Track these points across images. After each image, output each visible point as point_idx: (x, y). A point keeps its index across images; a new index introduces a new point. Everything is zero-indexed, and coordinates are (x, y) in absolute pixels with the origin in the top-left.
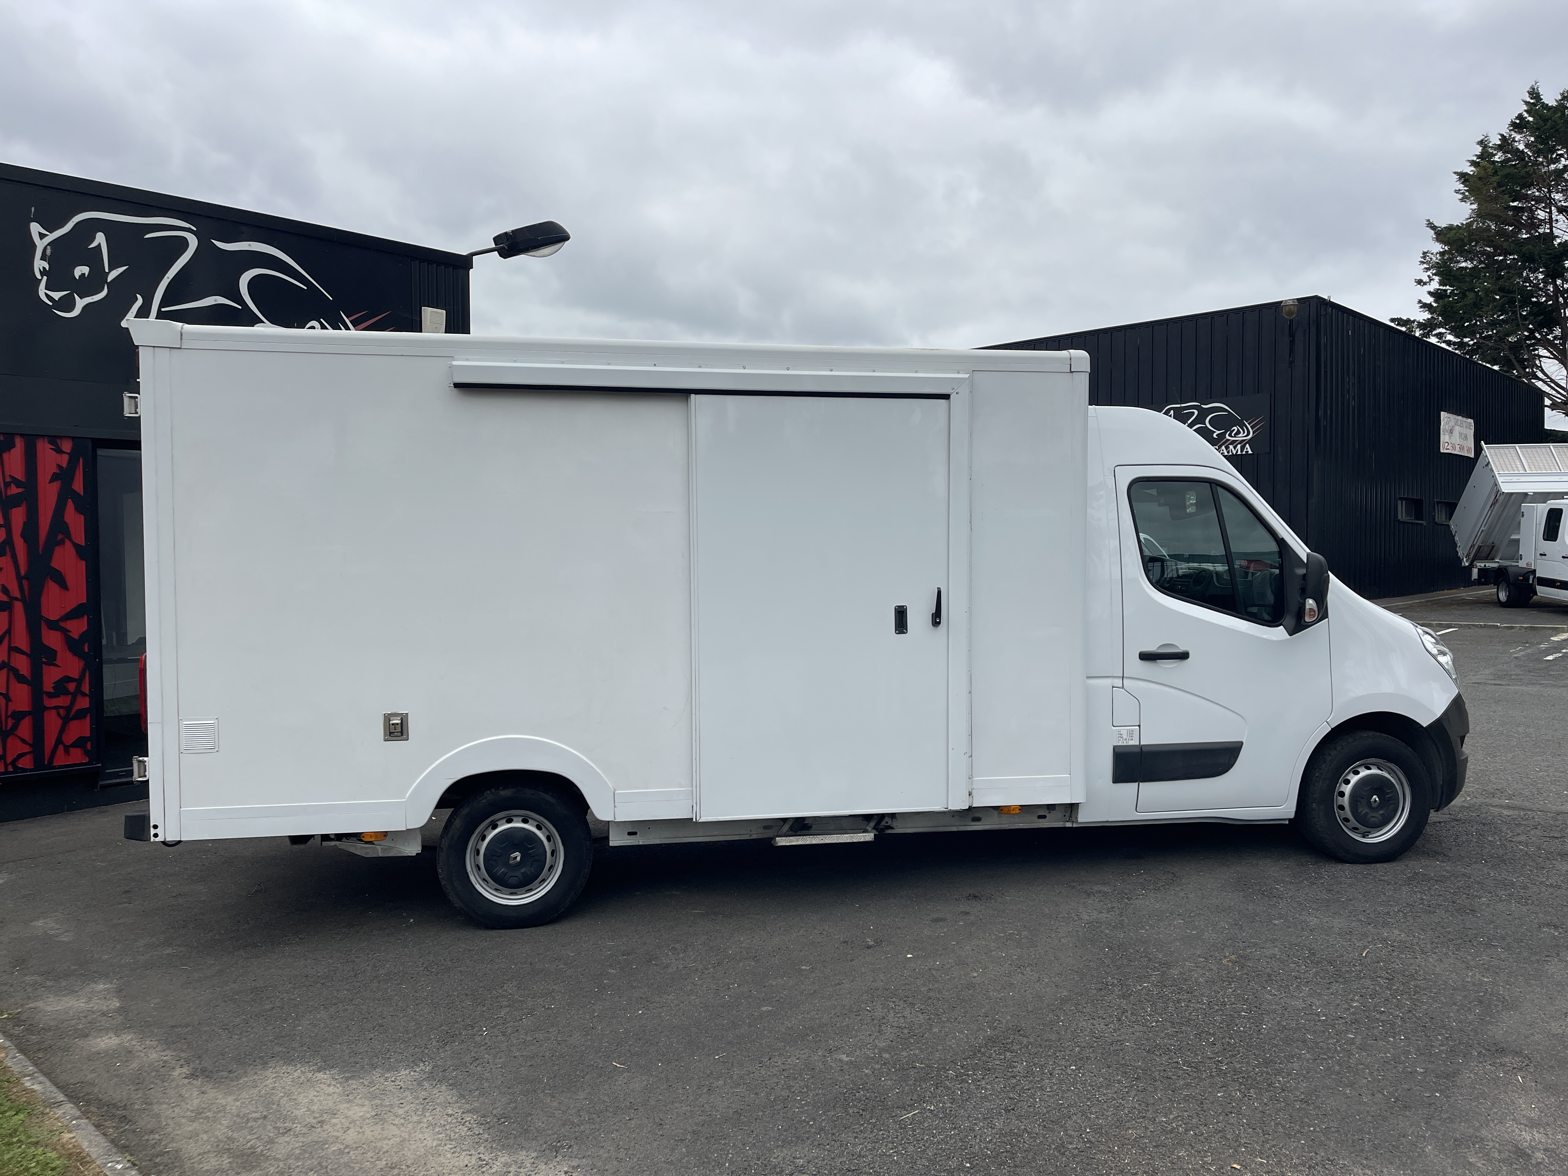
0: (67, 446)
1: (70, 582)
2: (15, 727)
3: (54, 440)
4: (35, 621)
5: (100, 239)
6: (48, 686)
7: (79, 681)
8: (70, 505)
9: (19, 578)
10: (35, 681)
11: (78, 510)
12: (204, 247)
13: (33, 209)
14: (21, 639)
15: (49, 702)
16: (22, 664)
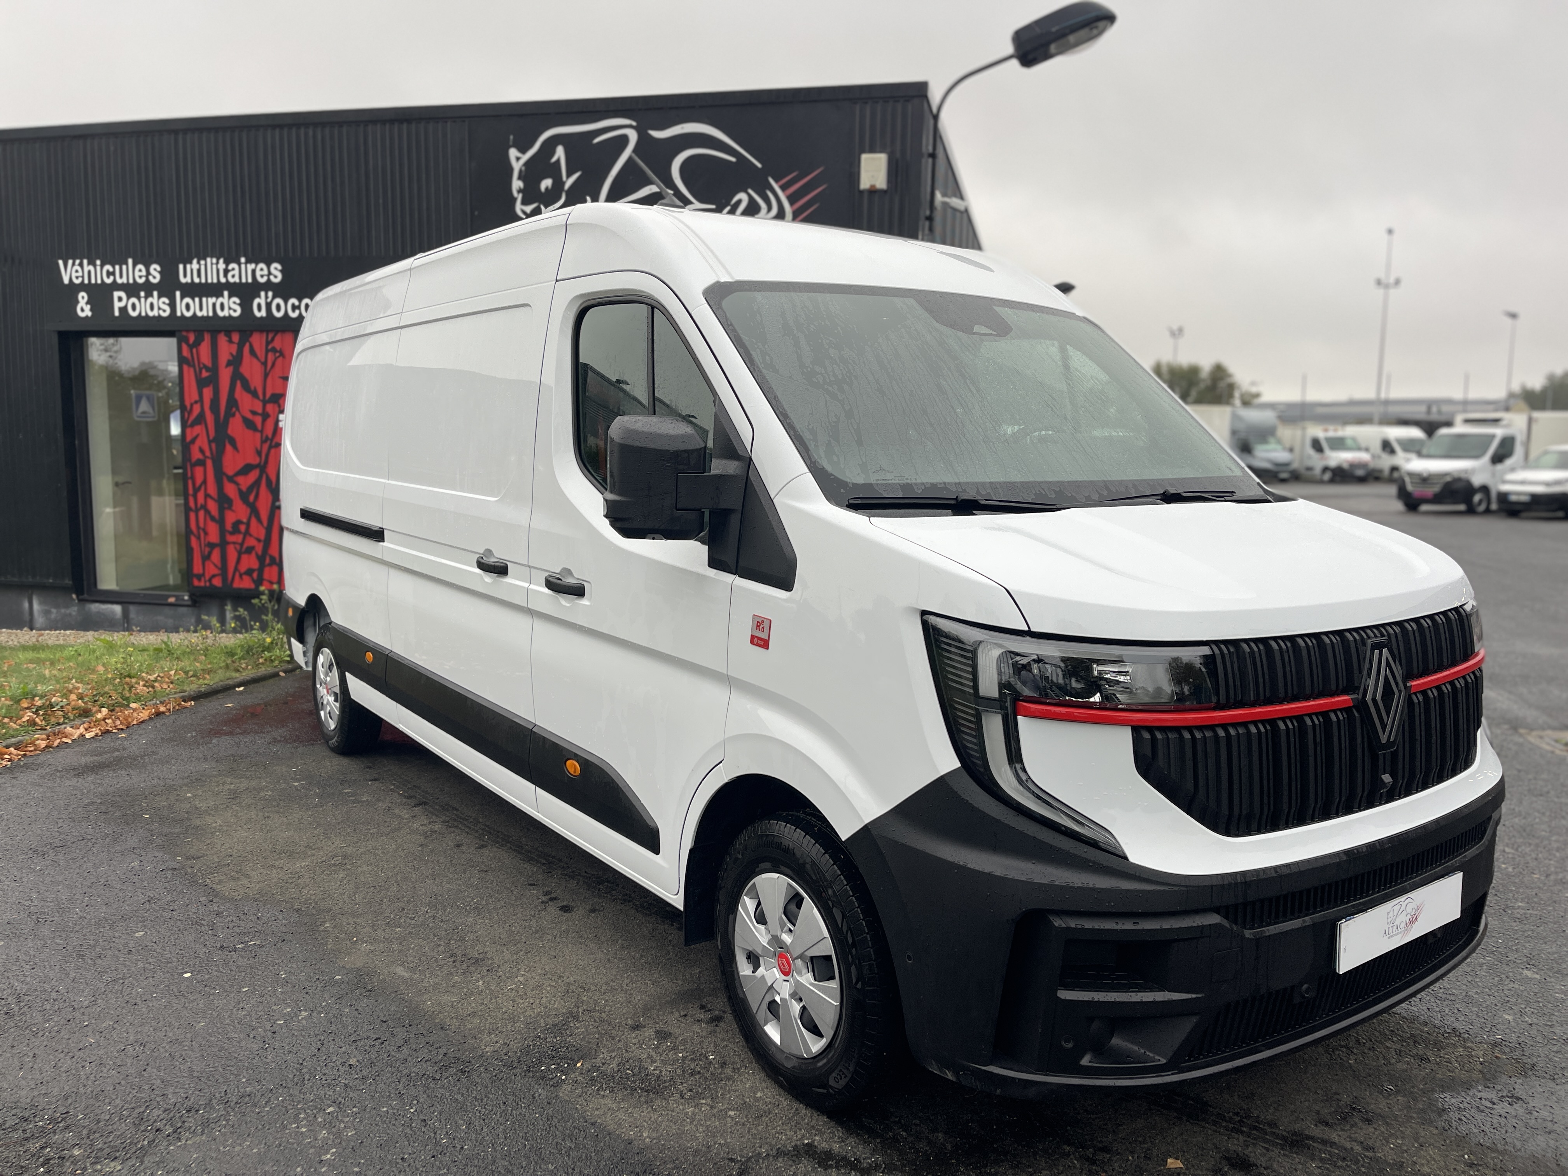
5: (560, 152)
12: (644, 138)
13: (511, 137)
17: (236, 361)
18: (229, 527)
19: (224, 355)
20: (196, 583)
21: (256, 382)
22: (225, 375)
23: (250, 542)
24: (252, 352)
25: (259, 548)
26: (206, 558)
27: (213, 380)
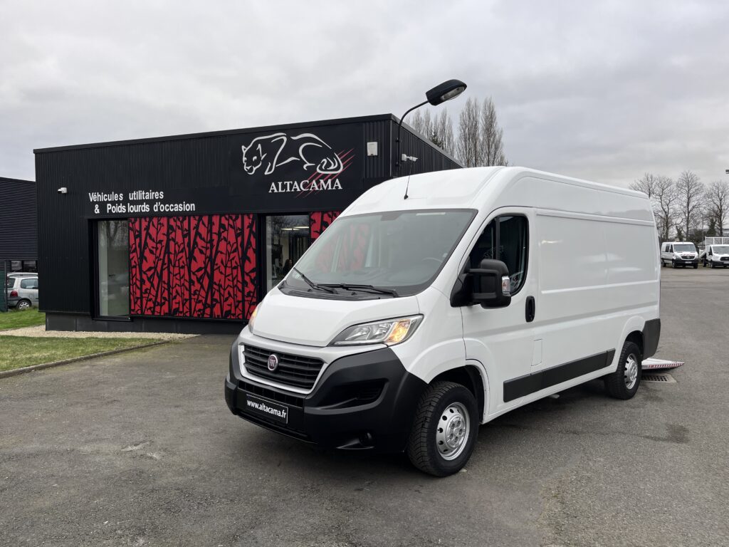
0: (251, 217)
1: (252, 260)
2: (238, 305)
3: (248, 215)
4: (243, 273)
5: (259, 146)
6: (246, 294)
7: (254, 293)
8: (252, 236)
9: (239, 259)
10: (243, 292)
11: (254, 237)
12: (288, 140)
14: (240, 279)
15: (246, 299)
16: (240, 285)
17: (147, 228)
18: (143, 291)
19: (143, 227)
20: (132, 313)
21: (154, 236)
22: (144, 233)
23: (151, 297)
24: (153, 225)
25: (154, 299)
26: (135, 303)
27: (139, 236)
